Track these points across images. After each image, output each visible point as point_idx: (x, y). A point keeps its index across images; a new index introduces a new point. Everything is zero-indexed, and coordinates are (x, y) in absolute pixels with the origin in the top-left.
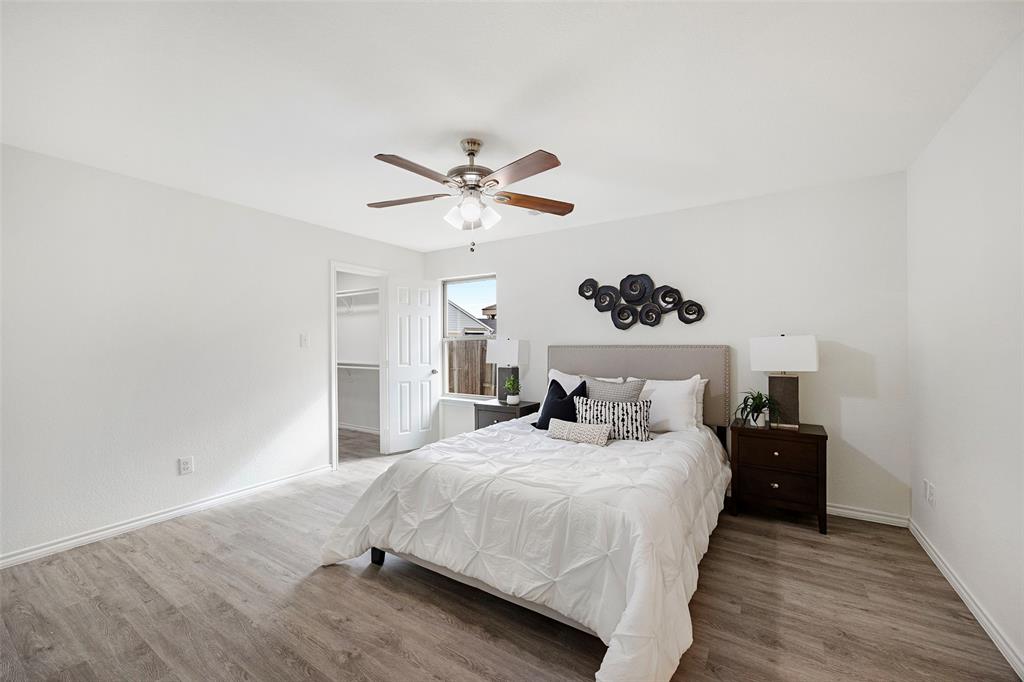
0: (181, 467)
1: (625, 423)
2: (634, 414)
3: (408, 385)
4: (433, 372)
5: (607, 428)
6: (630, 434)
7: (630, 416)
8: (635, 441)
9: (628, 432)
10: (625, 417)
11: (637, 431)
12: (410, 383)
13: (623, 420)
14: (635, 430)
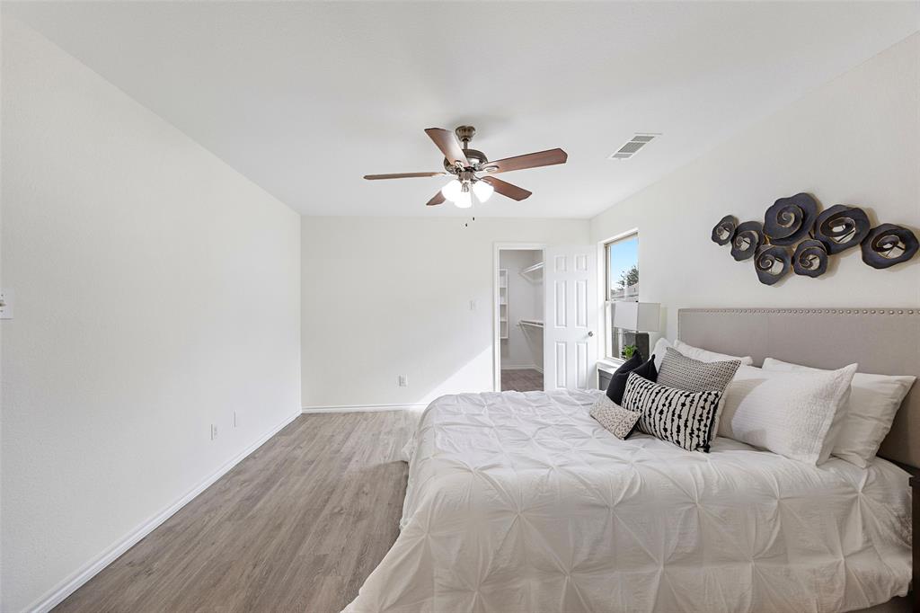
0: (401, 382)
1: (663, 416)
2: (679, 407)
3: (564, 345)
4: (590, 334)
5: (632, 417)
6: (668, 434)
7: (671, 409)
8: (675, 446)
9: (665, 430)
10: (665, 409)
11: (678, 431)
12: (566, 343)
13: (661, 412)
14: (675, 429)
